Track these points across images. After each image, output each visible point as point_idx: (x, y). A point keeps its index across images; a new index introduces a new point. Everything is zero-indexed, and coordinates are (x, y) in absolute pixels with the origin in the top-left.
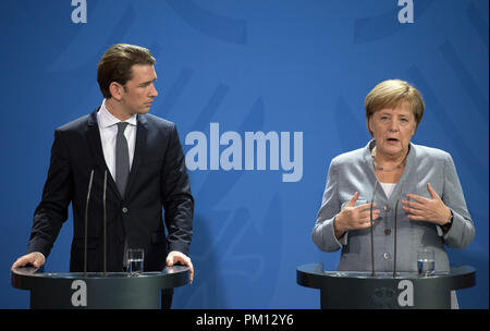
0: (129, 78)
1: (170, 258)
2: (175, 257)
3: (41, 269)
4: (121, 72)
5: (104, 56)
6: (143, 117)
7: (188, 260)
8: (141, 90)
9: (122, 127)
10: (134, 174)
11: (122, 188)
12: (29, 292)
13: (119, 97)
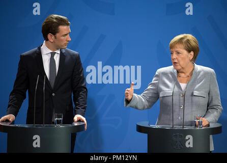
0: (58, 32)
1: (76, 118)
2: (78, 118)
3: (13, 123)
4: (54, 29)
5: (45, 21)
6: (63, 50)
7: (84, 119)
8: (63, 38)
9: (53, 54)
10: (58, 77)
11: (52, 84)
12: (7, 134)
13: (52, 41)
